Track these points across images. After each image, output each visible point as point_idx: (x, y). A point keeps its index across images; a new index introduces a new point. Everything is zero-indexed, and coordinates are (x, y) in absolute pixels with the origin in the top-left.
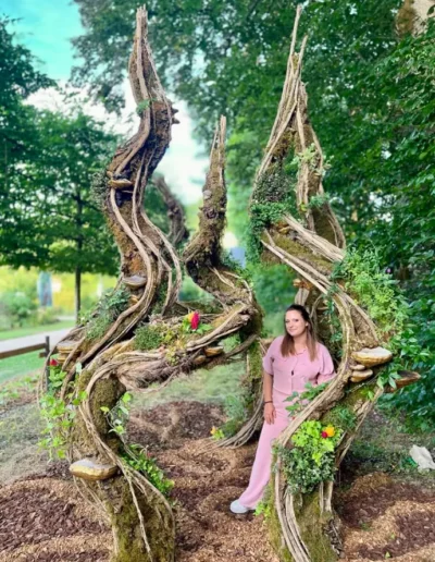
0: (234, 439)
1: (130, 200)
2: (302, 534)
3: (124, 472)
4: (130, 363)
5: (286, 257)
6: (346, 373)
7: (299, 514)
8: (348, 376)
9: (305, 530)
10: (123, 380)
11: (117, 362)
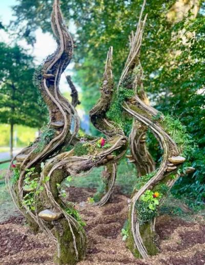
0: (99, 202)
1: (53, 84)
2: (144, 242)
3: (66, 216)
4: (73, 162)
5: (136, 115)
6: (165, 167)
7: (142, 234)
8: (166, 169)
9: (145, 240)
10: (69, 170)
11: (66, 161)
